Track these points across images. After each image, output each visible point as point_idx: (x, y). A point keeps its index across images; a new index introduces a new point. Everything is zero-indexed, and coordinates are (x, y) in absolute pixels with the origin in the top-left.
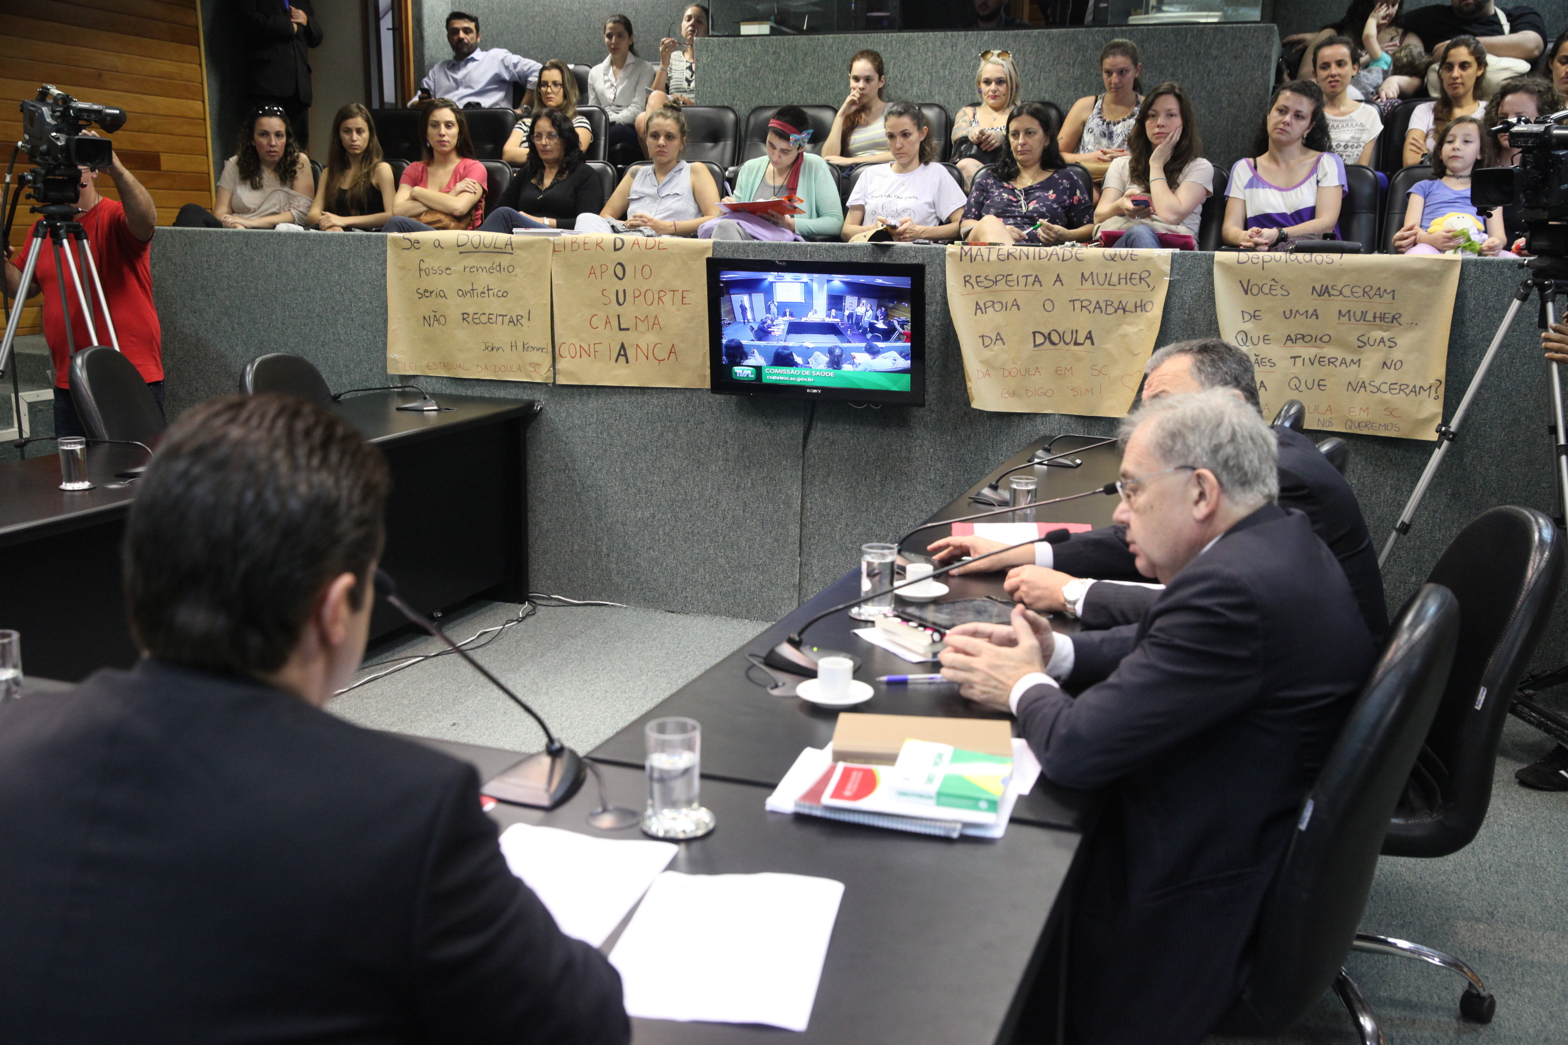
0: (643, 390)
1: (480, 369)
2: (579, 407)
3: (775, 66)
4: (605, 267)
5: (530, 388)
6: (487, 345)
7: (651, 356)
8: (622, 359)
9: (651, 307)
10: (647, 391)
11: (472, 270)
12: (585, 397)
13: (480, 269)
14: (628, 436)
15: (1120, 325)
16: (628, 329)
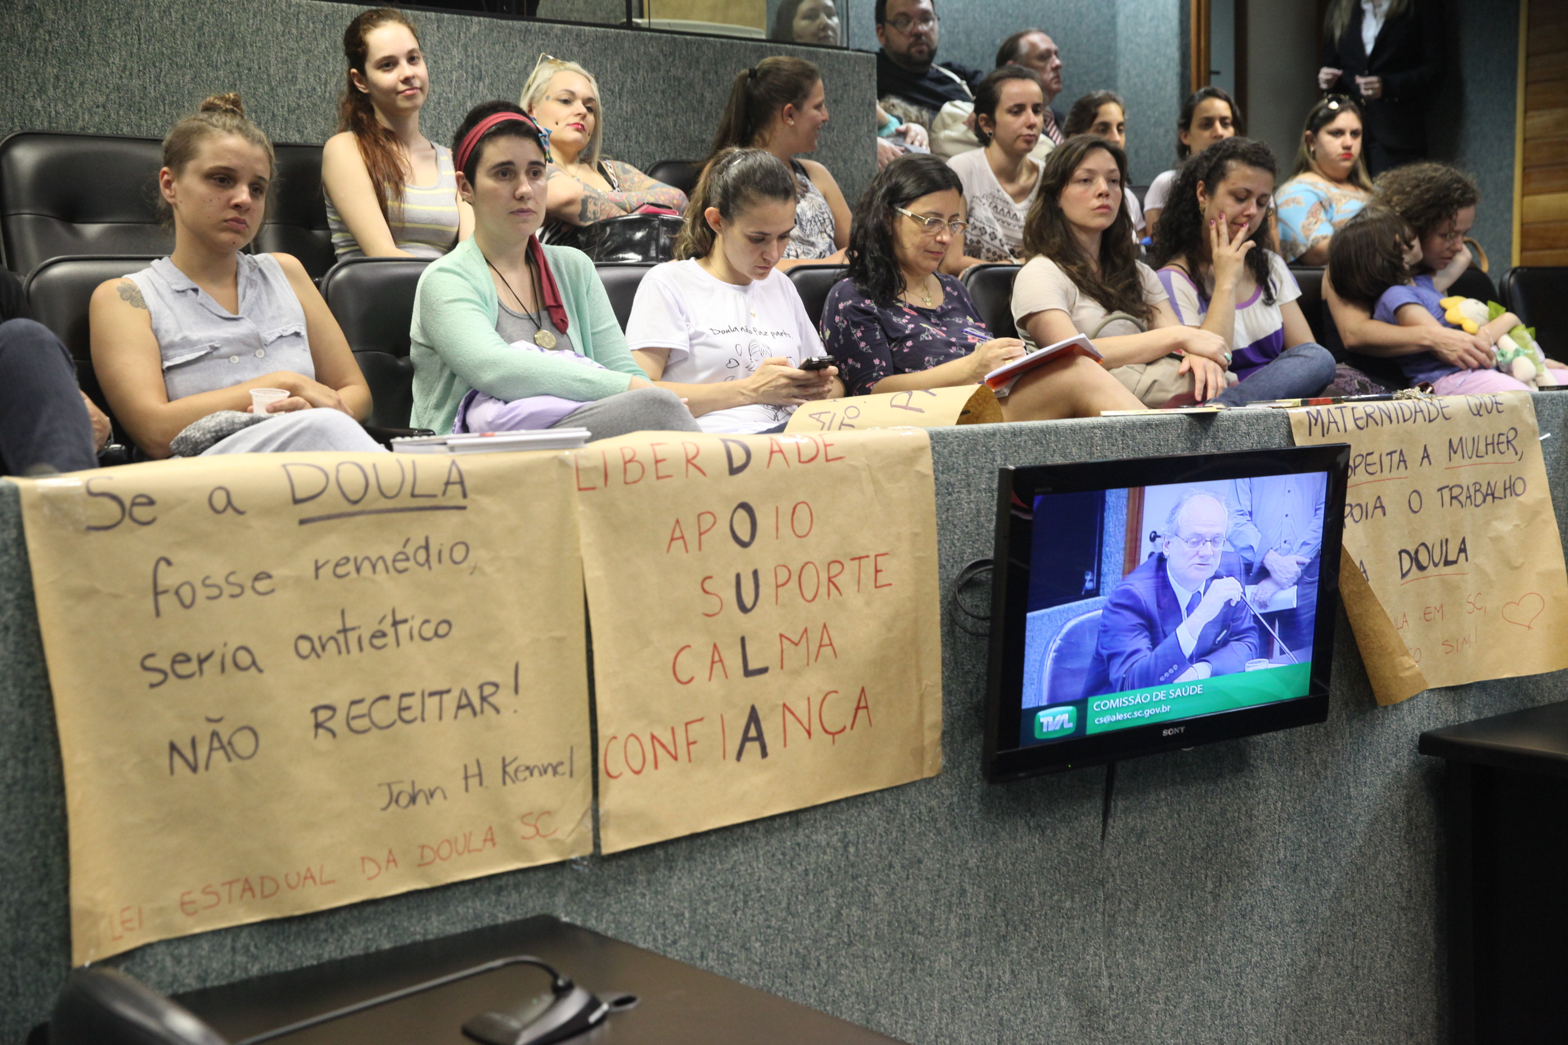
0: (794, 816)
1: (371, 869)
2: (647, 903)
3: (33, 39)
4: (709, 517)
5: (516, 886)
6: (396, 789)
7: (816, 727)
8: (753, 748)
9: (814, 606)
10: (802, 817)
11: (340, 571)
12: (661, 873)
13: (366, 567)
14: (766, 942)
15: (1488, 523)
16: (764, 670)
